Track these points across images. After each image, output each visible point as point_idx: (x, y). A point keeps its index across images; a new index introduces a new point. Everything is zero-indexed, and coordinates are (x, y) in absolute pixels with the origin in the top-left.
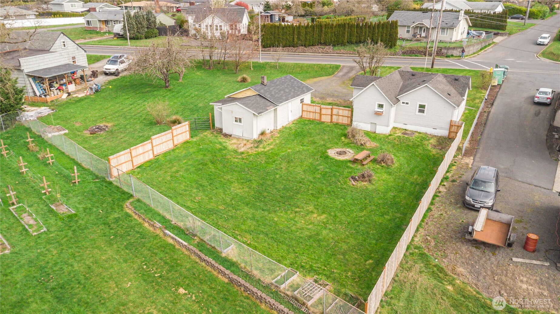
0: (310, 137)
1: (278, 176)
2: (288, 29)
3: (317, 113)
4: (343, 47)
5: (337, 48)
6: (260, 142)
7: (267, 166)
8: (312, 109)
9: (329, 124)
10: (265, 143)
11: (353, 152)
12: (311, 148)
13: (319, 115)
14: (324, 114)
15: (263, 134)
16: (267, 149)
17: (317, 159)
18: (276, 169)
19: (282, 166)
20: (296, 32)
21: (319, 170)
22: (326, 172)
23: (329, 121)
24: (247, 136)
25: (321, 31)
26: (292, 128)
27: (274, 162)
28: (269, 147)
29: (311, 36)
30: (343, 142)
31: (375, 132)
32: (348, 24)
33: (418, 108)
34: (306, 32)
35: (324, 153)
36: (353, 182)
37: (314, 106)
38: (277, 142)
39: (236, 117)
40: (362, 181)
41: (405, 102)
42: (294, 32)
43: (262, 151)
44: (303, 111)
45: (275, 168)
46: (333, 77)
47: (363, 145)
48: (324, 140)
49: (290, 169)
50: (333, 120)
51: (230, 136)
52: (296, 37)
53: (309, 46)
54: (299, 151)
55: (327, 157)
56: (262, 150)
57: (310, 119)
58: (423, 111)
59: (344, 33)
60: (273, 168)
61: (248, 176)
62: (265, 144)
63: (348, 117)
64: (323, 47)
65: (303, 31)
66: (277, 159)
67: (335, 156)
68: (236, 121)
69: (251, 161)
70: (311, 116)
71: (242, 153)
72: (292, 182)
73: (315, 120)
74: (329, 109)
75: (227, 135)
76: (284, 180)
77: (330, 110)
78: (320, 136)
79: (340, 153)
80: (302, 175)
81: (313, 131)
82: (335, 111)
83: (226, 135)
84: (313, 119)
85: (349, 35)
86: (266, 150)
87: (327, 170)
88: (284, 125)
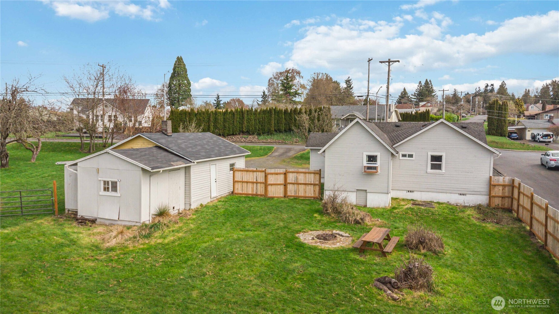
0: (255, 217)
1: (195, 294)
2: (203, 115)
3: (261, 183)
4: (270, 136)
5: (262, 137)
6: (154, 227)
7: (168, 272)
8: (250, 177)
9: (282, 199)
10: (165, 228)
11: (347, 235)
12: (263, 234)
13: (263, 185)
14: (272, 185)
15: (162, 213)
16: (170, 238)
17: (281, 250)
18: (190, 277)
19: (204, 270)
20: (212, 119)
21: (294, 270)
22: (312, 274)
23: (282, 195)
24: (127, 217)
25: (243, 118)
26: (219, 207)
27: (185, 262)
28: (174, 236)
29: (231, 124)
30: (319, 221)
31: (365, 206)
32: (275, 110)
33: (429, 163)
34: (224, 119)
35: (291, 240)
36: (389, 292)
37: (253, 171)
38: (192, 226)
39: (106, 179)
40: (411, 288)
41: (407, 153)
42: (209, 119)
43: (159, 244)
44: (234, 182)
45: (187, 275)
46: (268, 157)
47: (359, 223)
48: (283, 220)
49: (225, 274)
50: (289, 194)
51: (93, 221)
52: (212, 124)
53: (229, 135)
54: (239, 239)
55: (301, 246)
56: (159, 241)
57: (247, 194)
58: (439, 167)
59: (271, 120)
60: (182, 274)
61: (113, 300)
62: (167, 231)
63: (314, 185)
64: (246, 136)
65: (220, 118)
66: (192, 256)
67: (316, 242)
68: (106, 189)
69: (127, 265)
70: (249, 189)
71: (111, 249)
72: (235, 307)
73: (257, 195)
74: (280, 174)
75: (86, 220)
76: (213, 302)
77: (282, 176)
78: (273, 214)
79: (324, 238)
80: (256, 285)
81: (257, 209)
82: (291, 178)
83: (83, 221)
84: (252, 195)
85: (276, 123)
86: (166, 241)
87: (314, 270)
88: (204, 203)
